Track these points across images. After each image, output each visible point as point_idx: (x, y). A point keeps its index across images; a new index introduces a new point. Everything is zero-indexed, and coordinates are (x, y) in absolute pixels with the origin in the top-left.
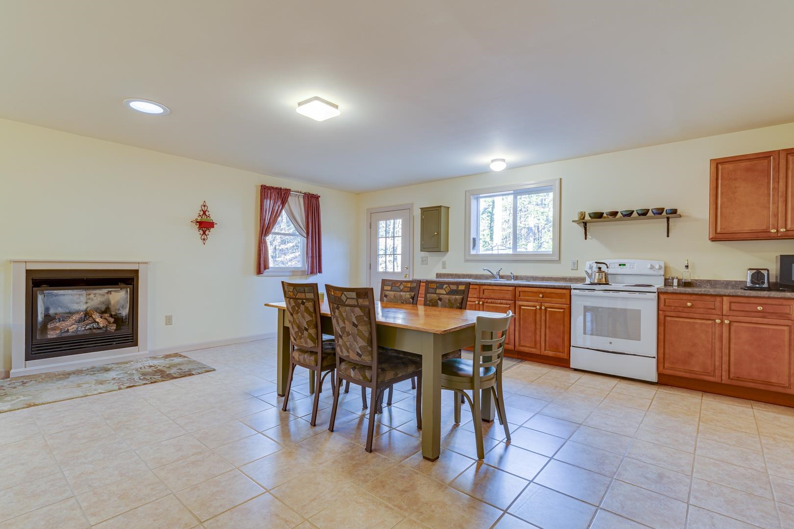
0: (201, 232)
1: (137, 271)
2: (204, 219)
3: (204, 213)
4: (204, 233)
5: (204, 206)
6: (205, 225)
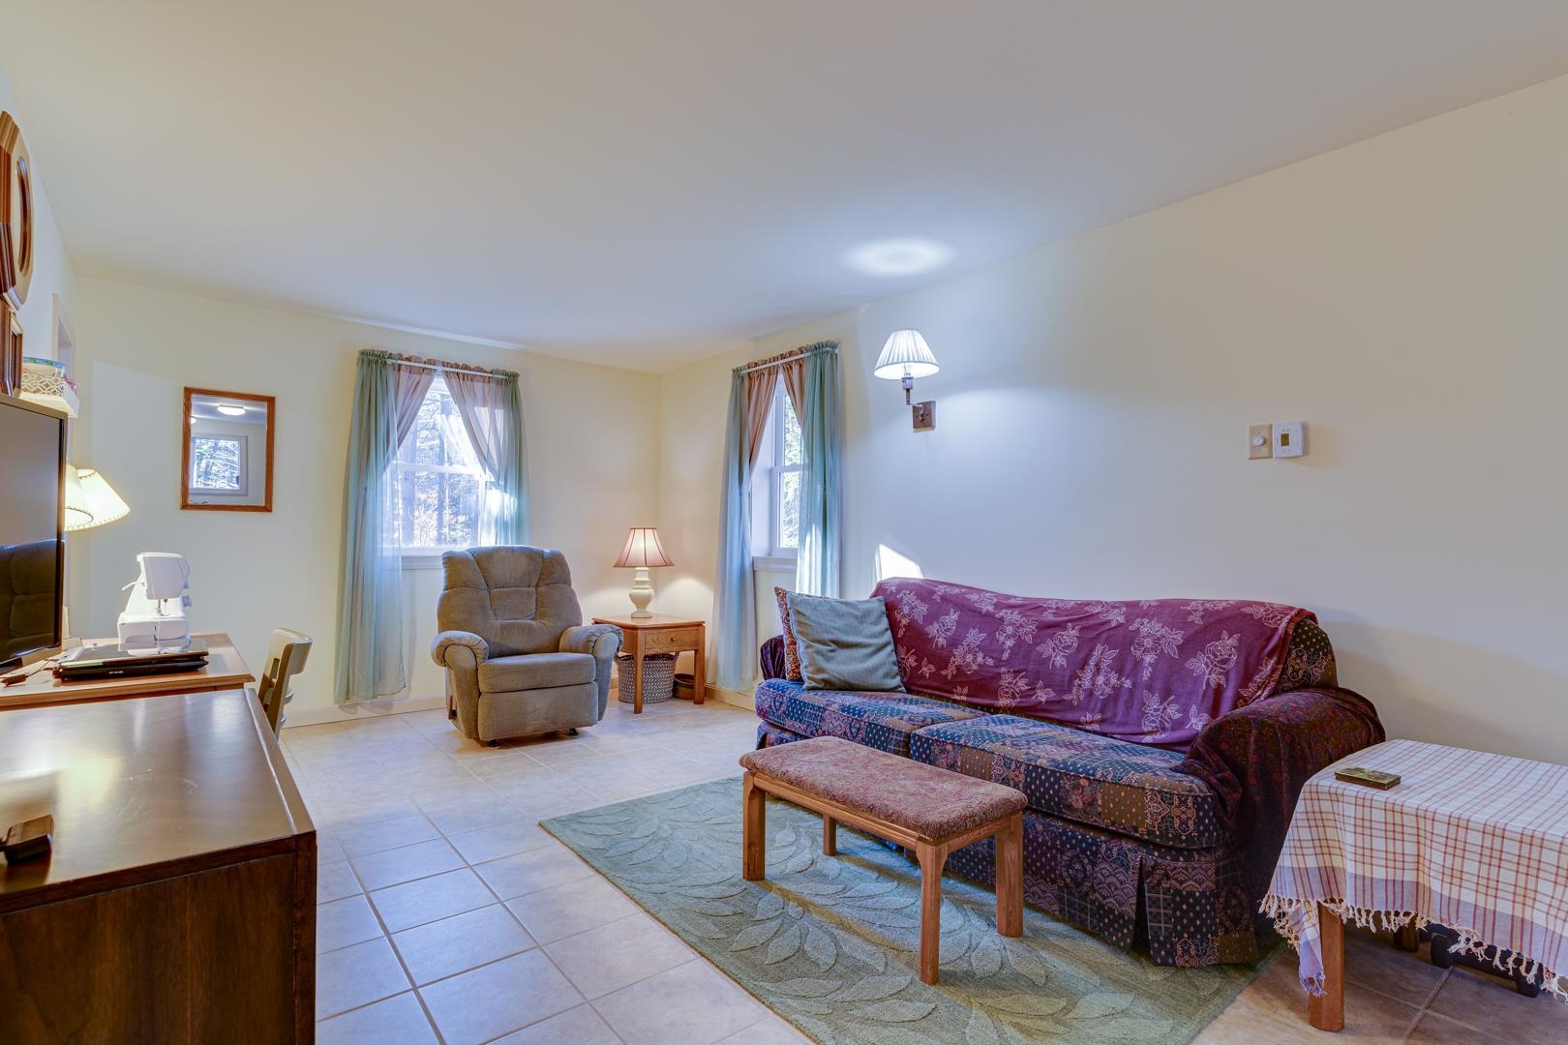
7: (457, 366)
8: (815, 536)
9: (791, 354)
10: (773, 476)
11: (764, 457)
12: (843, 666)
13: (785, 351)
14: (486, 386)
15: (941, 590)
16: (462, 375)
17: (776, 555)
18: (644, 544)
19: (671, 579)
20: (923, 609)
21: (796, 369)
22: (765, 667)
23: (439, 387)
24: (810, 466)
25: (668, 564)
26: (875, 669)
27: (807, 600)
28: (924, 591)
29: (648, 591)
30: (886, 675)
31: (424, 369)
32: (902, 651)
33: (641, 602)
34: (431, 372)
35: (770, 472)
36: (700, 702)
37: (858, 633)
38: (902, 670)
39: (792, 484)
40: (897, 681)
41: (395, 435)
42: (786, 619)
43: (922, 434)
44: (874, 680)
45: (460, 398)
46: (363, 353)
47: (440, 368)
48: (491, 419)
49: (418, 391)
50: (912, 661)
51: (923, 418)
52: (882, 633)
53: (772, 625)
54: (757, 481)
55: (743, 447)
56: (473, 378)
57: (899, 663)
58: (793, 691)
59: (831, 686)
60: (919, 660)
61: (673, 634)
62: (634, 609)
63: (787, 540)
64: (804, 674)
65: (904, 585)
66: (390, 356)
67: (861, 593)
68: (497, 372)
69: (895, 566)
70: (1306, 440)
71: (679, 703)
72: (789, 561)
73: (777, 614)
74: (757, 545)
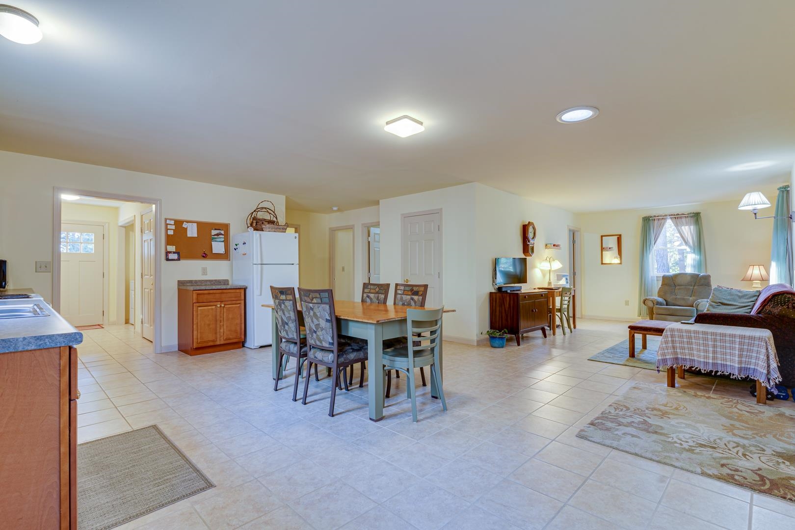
7: (675, 215)
14: (687, 219)
16: (677, 217)
23: (669, 223)
31: (662, 218)
34: (665, 219)
41: (653, 242)
45: (676, 225)
46: (643, 218)
47: (669, 217)
48: (688, 230)
49: (661, 226)
56: (681, 218)
66: (651, 217)
68: (690, 214)
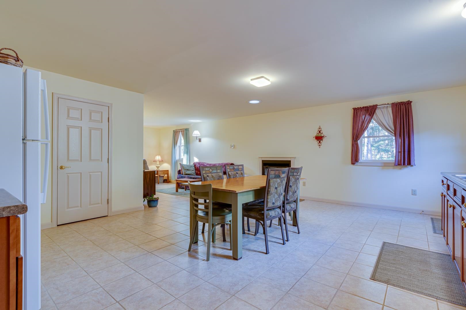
0: (318, 142)
1: (290, 161)
2: (319, 135)
3: (320, 132)
4: (320, 142)
5: (320, 128)
6: (319, 138)
8: (186, 155)
9: (182, 129)
10: (180, 147)
11: (178, 144)
12: (188, 172)
13: (181, 129)
15: (201, 163)
17: (180, 159)
18: (158, 158)
19: (163, 163)
20: (199, 165)
21: (183, 132)
22: (178, 173)
24: (185, 146)
25: (162, 161)
26: (192, 173)
27: (185, 165)
28: (199, 163)
29: (159, 165)
30: (194, 173)
32: (196, 171)
33: (158, 167)
35: (179, 146)
36: (168, 183)
37: (190, 168)
38: (196, 173)
39: (182, 148)
40: (195, 174)
42: (181, 167)
43: (200, 143)
44: (192, 174)
50: (197, 172)
51: (200, 140)
52: (193, 169)
53: (179, 168)
54: (177, 148)
55: (175, 142)
57: (195, 172)
58: (182, 175)
59: (186, 174)
60: (198, 172)
61: (164, 172)
62: (157, 168)
63: (182, 157)
64: (183, 173)
65: (197, 163)
67: (192, 164)
69: (196, 160)
70: (234, 146)
71: (164, 183)
72: (182, 160)
73: (180, 167)
74: (177, 158)
